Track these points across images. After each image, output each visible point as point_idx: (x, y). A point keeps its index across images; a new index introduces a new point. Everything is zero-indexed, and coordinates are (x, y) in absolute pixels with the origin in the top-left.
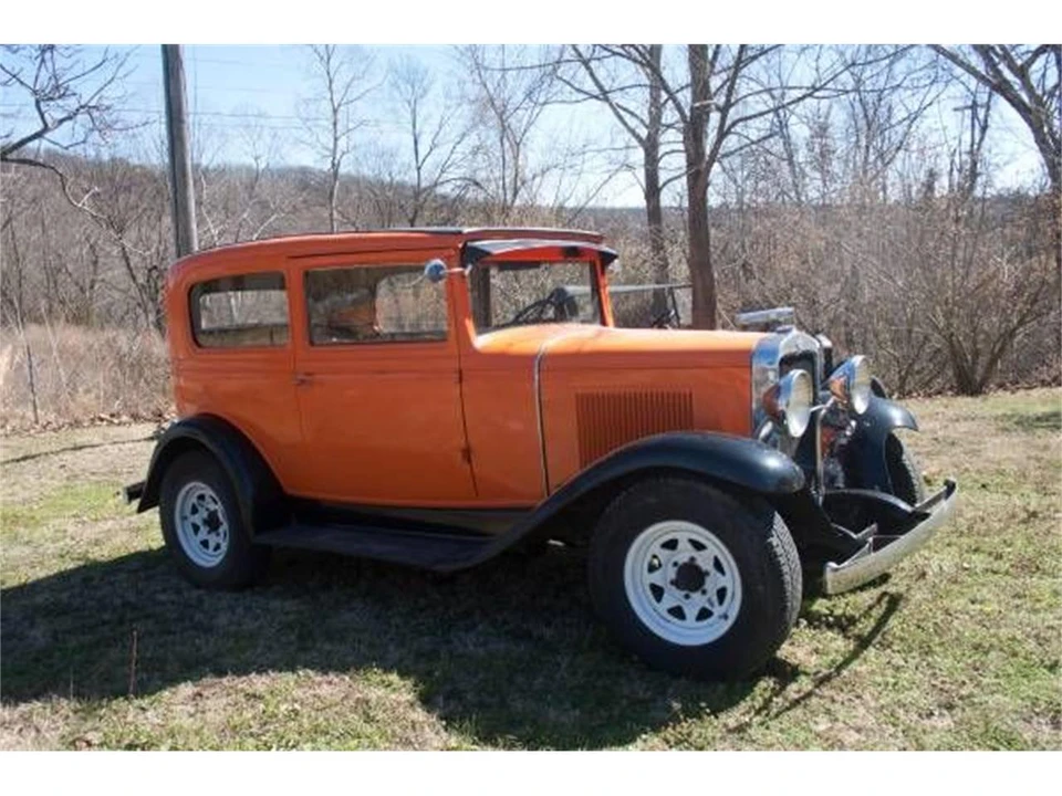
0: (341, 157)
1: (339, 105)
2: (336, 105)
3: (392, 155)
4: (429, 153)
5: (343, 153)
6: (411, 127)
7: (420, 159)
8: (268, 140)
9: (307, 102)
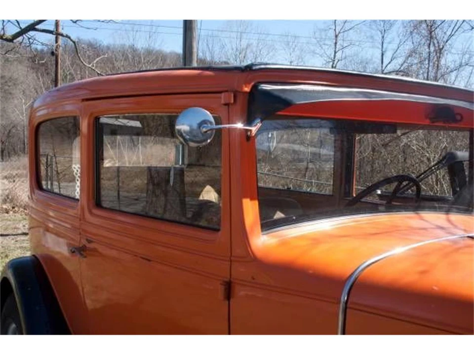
0: (337, 63)
1: (339, 33)
2: (337, 34)
3: (367, 63)
4: (389, 63)
5: (339, 61)
6: (380, 47)
7: (384, 65)
8: (298, 53)
9: (321, 30)
